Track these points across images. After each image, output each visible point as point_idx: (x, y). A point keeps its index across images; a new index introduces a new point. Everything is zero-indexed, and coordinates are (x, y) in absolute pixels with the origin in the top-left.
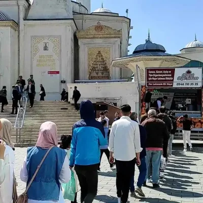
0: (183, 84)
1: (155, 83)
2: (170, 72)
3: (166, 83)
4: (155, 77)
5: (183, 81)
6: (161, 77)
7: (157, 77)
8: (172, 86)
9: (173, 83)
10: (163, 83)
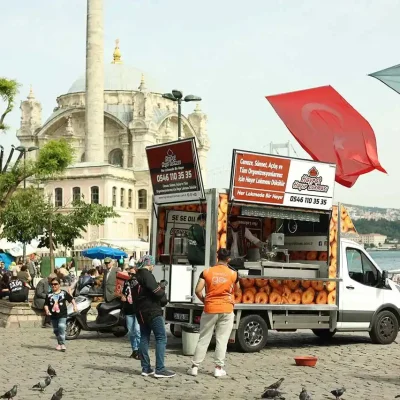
0: (301, 200)
1: (249, 191)
2: (281, 167)
3: (271, 194)
4: (251, 176)
5: (303, 192)
6: (264, 178)
7: (256, 177)
8: (281, 201)
9: (283, 195)
10: (265, 193)
